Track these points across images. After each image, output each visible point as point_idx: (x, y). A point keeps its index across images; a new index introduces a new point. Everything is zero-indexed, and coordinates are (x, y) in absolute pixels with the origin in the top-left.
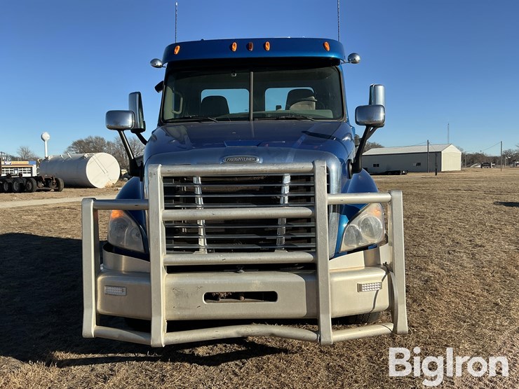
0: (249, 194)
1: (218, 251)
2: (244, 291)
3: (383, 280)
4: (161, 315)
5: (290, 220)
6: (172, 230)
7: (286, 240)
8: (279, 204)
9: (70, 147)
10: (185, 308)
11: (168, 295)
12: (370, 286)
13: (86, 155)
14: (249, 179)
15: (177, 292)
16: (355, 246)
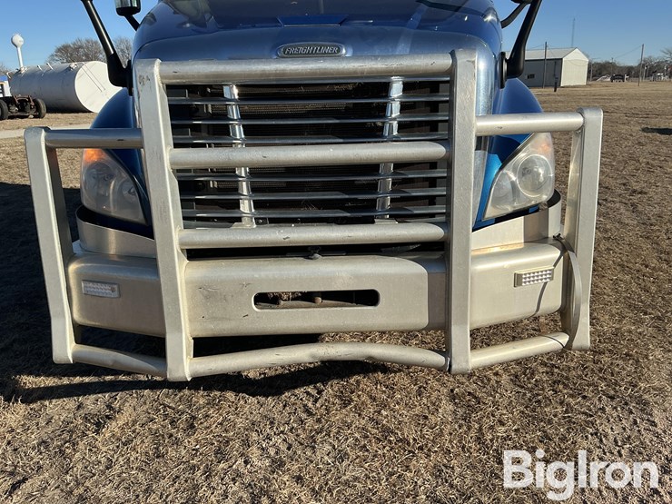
0: (328, 118)
1: (274, 221)
2: (323, 289)
3: (555, 266)
4: (181, 332)
5: (401, 165)
6: (190, 185)
7: (392, 200)
8: (382, 136)
9: (52, 55)
10: (222, 319)
11: (191, 298)
12: (534, 276)
13: (73, 65)
14: (327, 88)
15: (207, 294)
16: (510, 209)
